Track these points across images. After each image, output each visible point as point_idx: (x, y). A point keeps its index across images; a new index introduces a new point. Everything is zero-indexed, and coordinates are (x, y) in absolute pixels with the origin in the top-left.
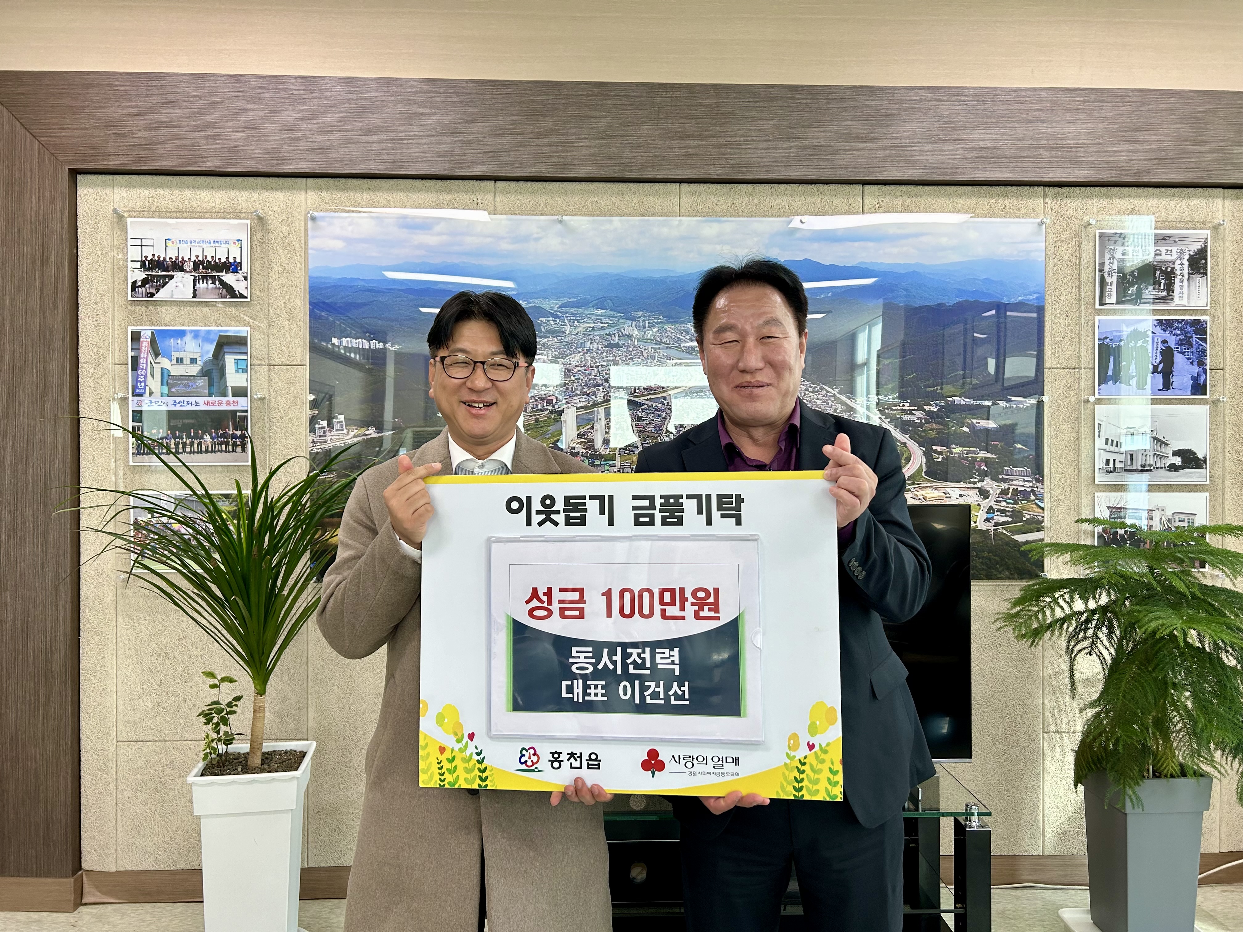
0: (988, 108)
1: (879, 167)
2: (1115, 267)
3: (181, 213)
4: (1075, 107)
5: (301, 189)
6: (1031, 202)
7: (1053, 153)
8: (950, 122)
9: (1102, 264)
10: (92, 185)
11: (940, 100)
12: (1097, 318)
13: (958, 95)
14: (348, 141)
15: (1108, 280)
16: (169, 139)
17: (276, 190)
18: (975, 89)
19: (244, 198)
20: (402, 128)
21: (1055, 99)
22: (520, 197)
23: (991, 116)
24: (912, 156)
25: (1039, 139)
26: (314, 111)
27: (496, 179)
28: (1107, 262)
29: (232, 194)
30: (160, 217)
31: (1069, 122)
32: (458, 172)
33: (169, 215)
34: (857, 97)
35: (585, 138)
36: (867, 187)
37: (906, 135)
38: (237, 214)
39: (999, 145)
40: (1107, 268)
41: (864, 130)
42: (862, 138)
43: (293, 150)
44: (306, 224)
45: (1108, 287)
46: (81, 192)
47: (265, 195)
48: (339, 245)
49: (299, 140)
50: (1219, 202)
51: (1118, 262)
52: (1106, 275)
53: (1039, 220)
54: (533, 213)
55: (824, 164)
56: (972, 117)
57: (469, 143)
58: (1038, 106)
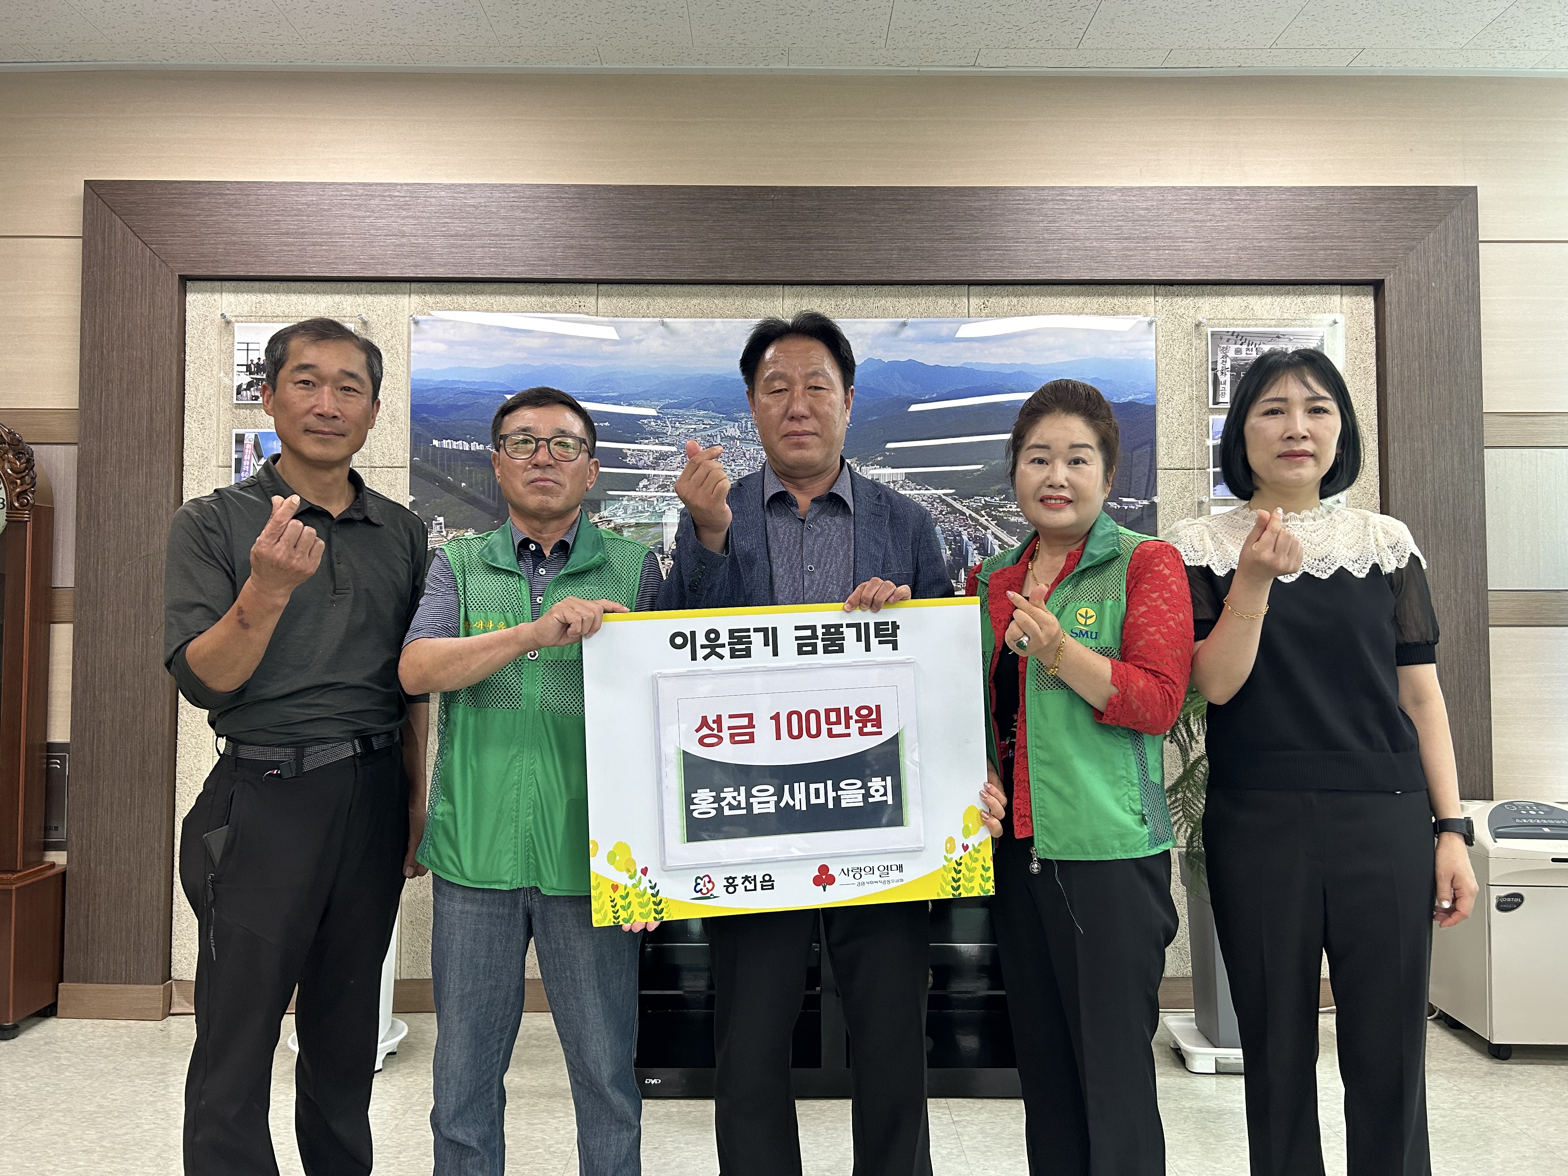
0: (1093, 208)
1: (983, 268)
2: (1228, 365)
4: (1181, 206)
5: (405, 294)
6: (1141, 301)
7: (1161, 252)
8: (1055, 222)
9: (1215, 363)
10: (199, 291)
11: (1044, 200)
12: (1211, 417)
13: (1062, 194)
14: (453, 246)
15: (1222, 379)
16: (277, 246)
17: (380, 294)
18: (1080, 188)
19: (349, 302)
20: (505, 232)
21: (1161, 198)
22: (623, 299)
23: (1096, 215)
24: (1016, 256)
25: (1146, 238)
26: (419, 217)
27: (599, 282)
28: (1220, 361)
29: (337, 298)
30: (266, 322)
31: (1176, 221)
32: (560, 275)
33: (275, 319)
34: (959, 198)
35: (687, 241)
36: (972, 288)
37: (1010, 235)
39: (1105, 244)
40: (1219, 367)
41: (967, 230)
42: (965, 239)
43: (398, 255)
44: (409, 328)
45: (1221, 386)
46: (190, 299)
47: (370, 299)
48: (441, 347)
49: (402, 245)
50: (1336, 299)
51: (1232, 361)
52: (1219, 374)
53: (1148, 319)
54: (635, 314)
55: (927, 265)
56: (1077, 217)
57: (572, 247)
58: (1144, 205)
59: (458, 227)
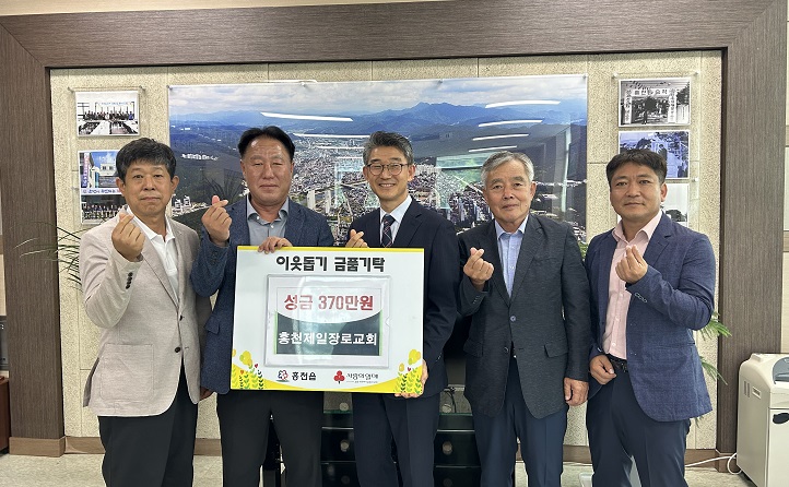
1: (486, 48)
2: (631, 101)
3: (102, 89)
5: (165, 73)
6: (580, 64)
7: (591, 35)
8: (528, 19)
9: (623, 100)
10: (57, 75)
12: (620, 132)
14: (188, 46)
15: (626, 109)
17: (152, 73)
19: (135, 78)
20: (216, 37)
22: (282, 72)
24: (505, 40)
25: (582, 27)
26: (169, 30)
27: (269, 63)
28: (626, 99)
29: (129, 77)
30: (92, 91)
32: (247, 60)
33: (97, 89)
35: (316, 38)
36: (480, 59)
37: (502, 27)
38: (131, 88)
40: (625, 102)
41: (477, 26)
42: (475, 31)
43: (159, 52)
44: (167, 92)
45: (626, 114)
46: (52, 79)
47: (146, 76)
48: (185, 103)
49: (161, 46)
50: (699, 59)
51: (633, 98)
52: (625, 106)
53: (583, 75)
55: (453, 47)
57: (252, 44)
59: (190, 35)
